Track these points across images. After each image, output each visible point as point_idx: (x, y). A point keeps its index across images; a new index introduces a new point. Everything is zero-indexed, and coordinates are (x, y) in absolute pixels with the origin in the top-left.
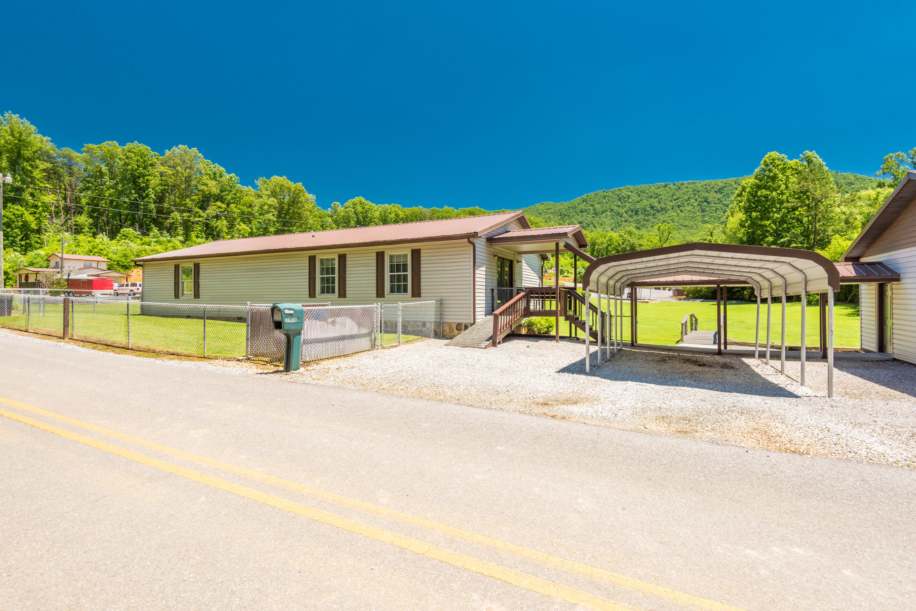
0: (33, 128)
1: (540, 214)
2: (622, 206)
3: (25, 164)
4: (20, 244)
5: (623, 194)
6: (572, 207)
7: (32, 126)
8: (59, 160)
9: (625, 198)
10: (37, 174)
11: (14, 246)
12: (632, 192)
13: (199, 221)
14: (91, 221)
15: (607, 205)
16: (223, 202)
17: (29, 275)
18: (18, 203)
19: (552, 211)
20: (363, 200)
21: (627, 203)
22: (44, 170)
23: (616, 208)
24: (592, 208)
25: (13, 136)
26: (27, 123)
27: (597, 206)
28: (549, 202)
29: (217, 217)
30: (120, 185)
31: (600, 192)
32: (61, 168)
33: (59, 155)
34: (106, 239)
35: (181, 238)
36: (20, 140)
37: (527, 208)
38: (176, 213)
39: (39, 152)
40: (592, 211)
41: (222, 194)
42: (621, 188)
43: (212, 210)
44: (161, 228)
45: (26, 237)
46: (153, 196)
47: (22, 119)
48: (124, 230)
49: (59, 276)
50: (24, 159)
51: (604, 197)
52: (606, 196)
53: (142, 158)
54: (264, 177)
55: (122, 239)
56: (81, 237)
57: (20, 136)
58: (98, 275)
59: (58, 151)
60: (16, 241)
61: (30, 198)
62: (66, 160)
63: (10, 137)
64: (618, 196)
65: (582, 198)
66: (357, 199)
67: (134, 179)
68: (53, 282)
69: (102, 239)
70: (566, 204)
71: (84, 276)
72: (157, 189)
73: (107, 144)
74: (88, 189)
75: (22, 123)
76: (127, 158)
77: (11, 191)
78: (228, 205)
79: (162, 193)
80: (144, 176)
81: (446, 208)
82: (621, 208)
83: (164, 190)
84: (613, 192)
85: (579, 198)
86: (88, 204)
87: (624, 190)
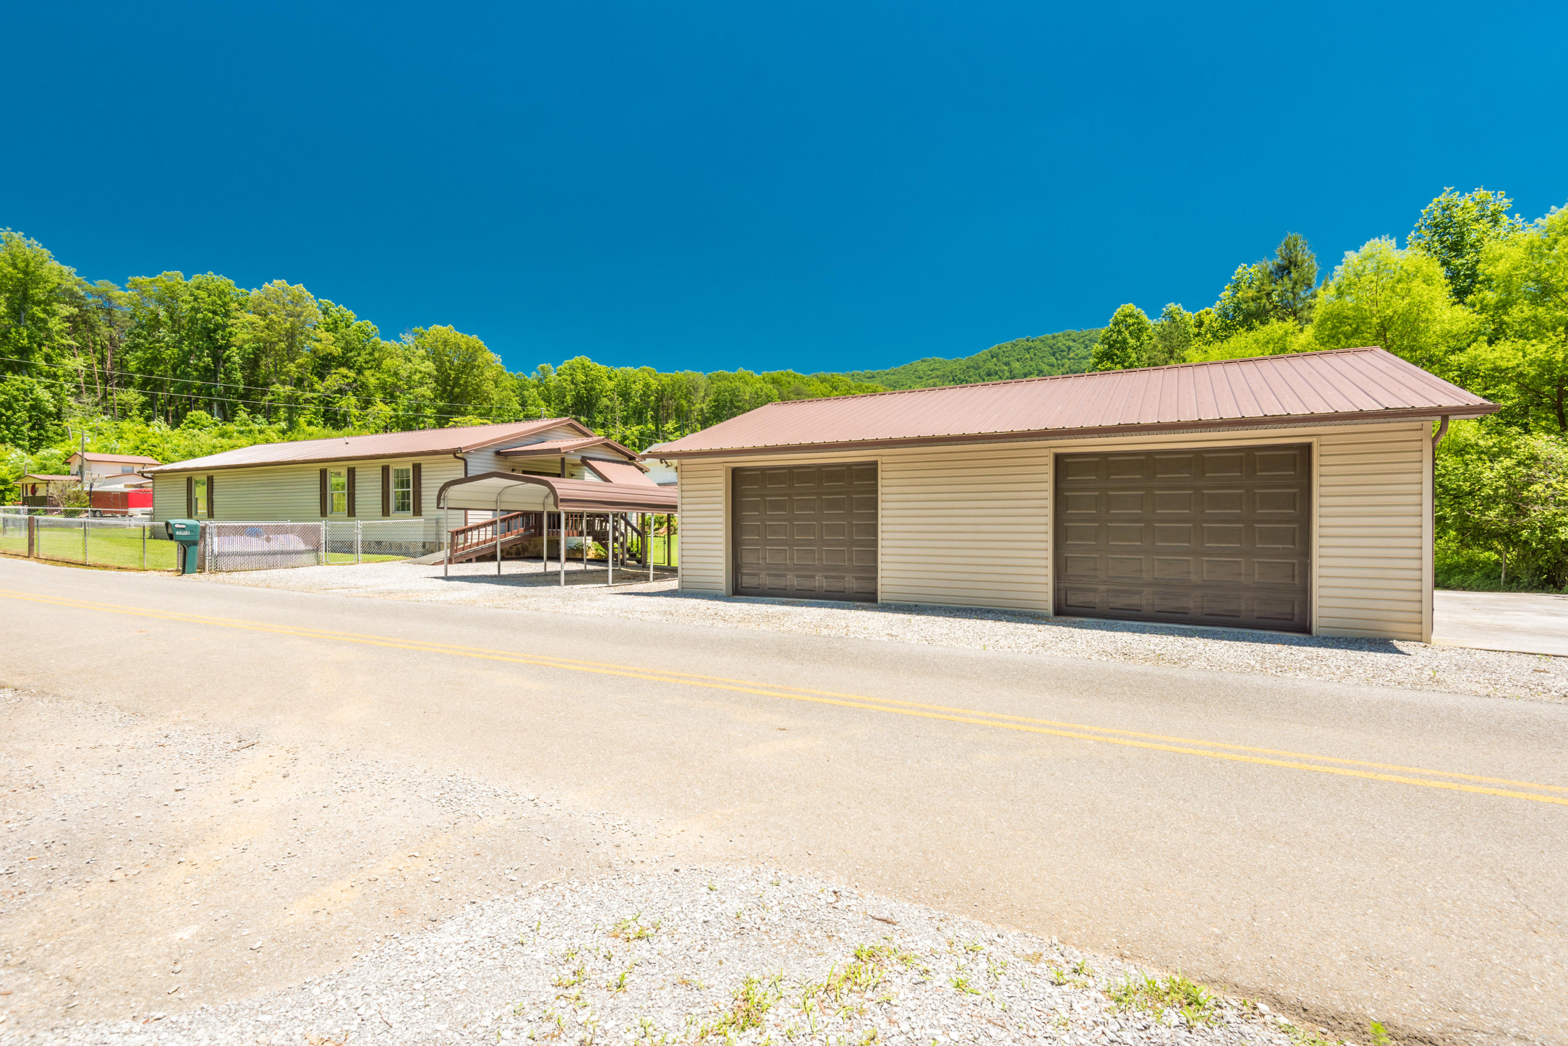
0: (46, 252)
1: (920, 378)
2: (1058, 365)
3: (35, 308)
4: (29, 436)
5: (1059, 344)
6: (973, 367)
7: (45, 250)
8: (90, 300)
9: (1063, 351)
10: (55, 324)
11: (18, 439)
12: (1074, 341)
13: (313, 398)
14: (142, 399)
15: (1032, 363)
16: (350, 368)
17: (37, 486)
18: (24, 371)
19: (939, 373)
20: (588, 361)
21: (1066, 360)
22: (67, 317)
23: (1048, 367)
24: (1006, 368)
25: (15, 266)
26: (37, 246)
27: (1016, 365)
28: (936, 358)
29: (341, 391)
30: (186, 343)
31: (1022, 342)
32: (94, 313)
33: (92, 293)
34: (166, 428)
35: (284, 425)
36: (26, 273)
37: (900, 368)
38: (277, 385)
39: (57, 291)
40: (1007, 374)
41: (349, 355)
42: (1056, 334)
43: (334, 380)
44: (254, 410)
45: (37, 425)
46: (237, 359)
47: (28, 239)
48: (194, 414)
49: (79, 487)
50: (34, 303)
51: (1028, 350)
52: (1030, 348)
53: (220, 299)
54: (421, 327)
55: (189, 428)
56: (125, 425)
57: (27, 266)
58: (141, 486)
59: (88, 285)
60: (22, 431)
61: (44, 363)
62: (100, 301)
63: (10, 269)
64: (1051, 347)
65: (990, 352)
66: (577, 360)
67: (208, 334)
68: (69, 497)
69: (159, 427)
70: (964, 361)
71: (119, 487)
72: (246, 346)
73: (166, 276)
74: (137, 347)
75: (29, 246)
76: (196, 300)
77: (12, 353)
78: (360, 372)
79: (254, 353)
80: (224, 327)
81: (741, 371)
82: (1056, 369)
83: (258, 349)
84: (1042, 341)
85: (985, 351)
86: (139, 370)
87: (1061, 338)
